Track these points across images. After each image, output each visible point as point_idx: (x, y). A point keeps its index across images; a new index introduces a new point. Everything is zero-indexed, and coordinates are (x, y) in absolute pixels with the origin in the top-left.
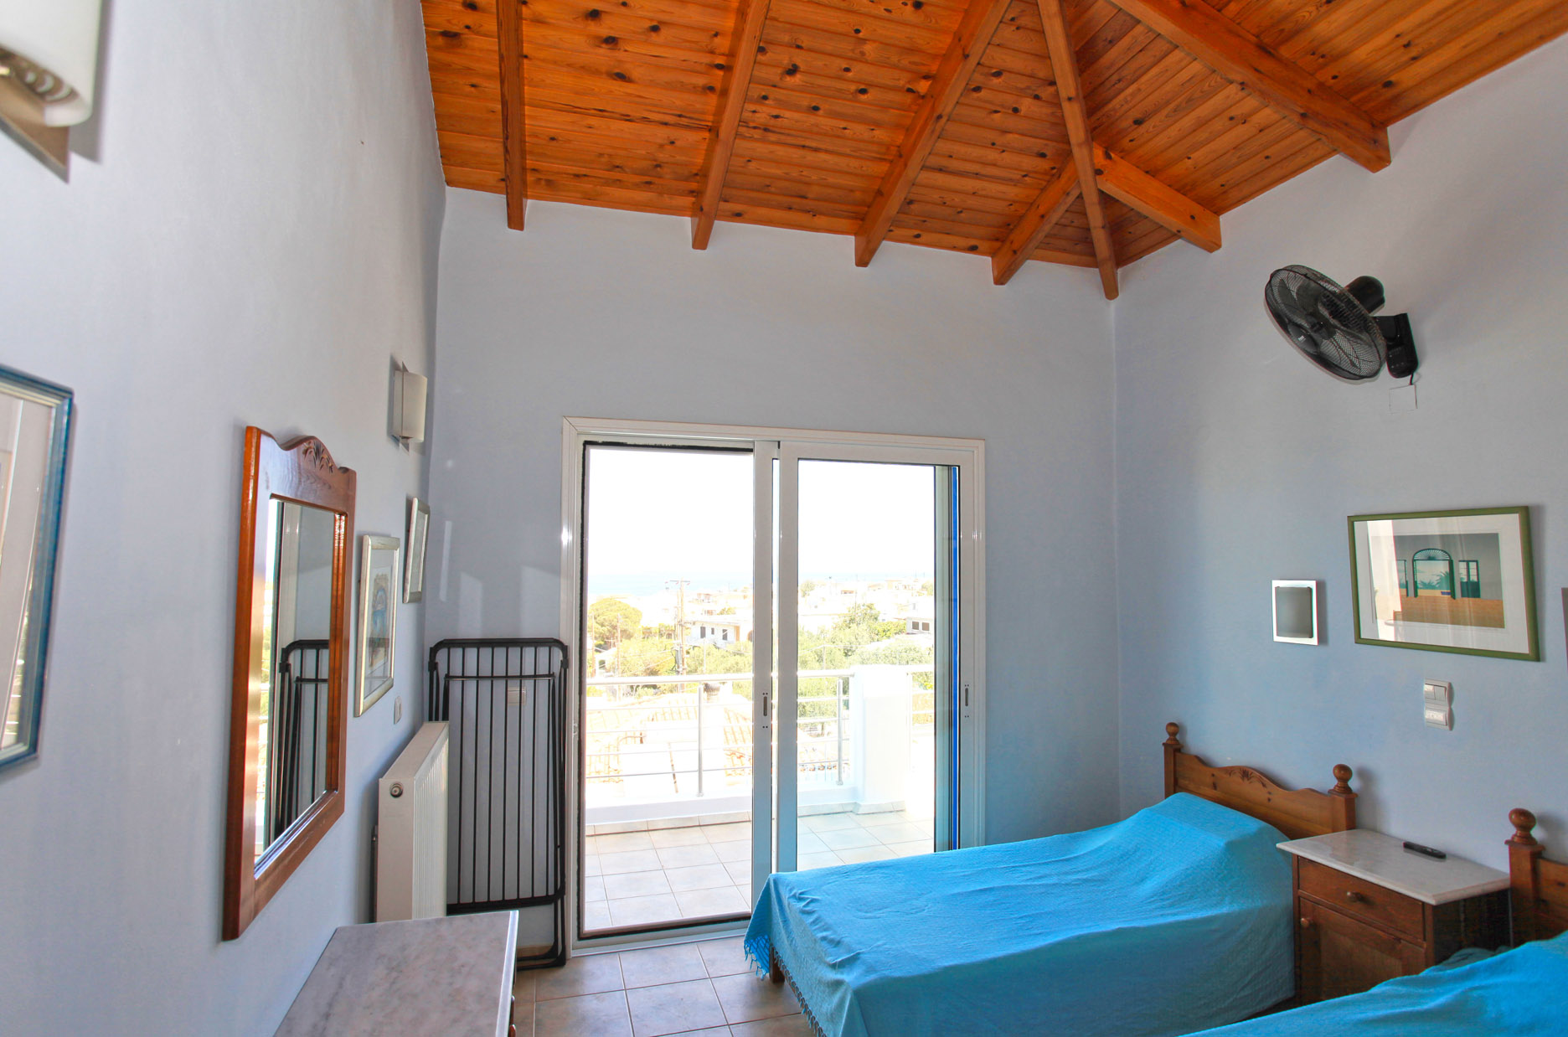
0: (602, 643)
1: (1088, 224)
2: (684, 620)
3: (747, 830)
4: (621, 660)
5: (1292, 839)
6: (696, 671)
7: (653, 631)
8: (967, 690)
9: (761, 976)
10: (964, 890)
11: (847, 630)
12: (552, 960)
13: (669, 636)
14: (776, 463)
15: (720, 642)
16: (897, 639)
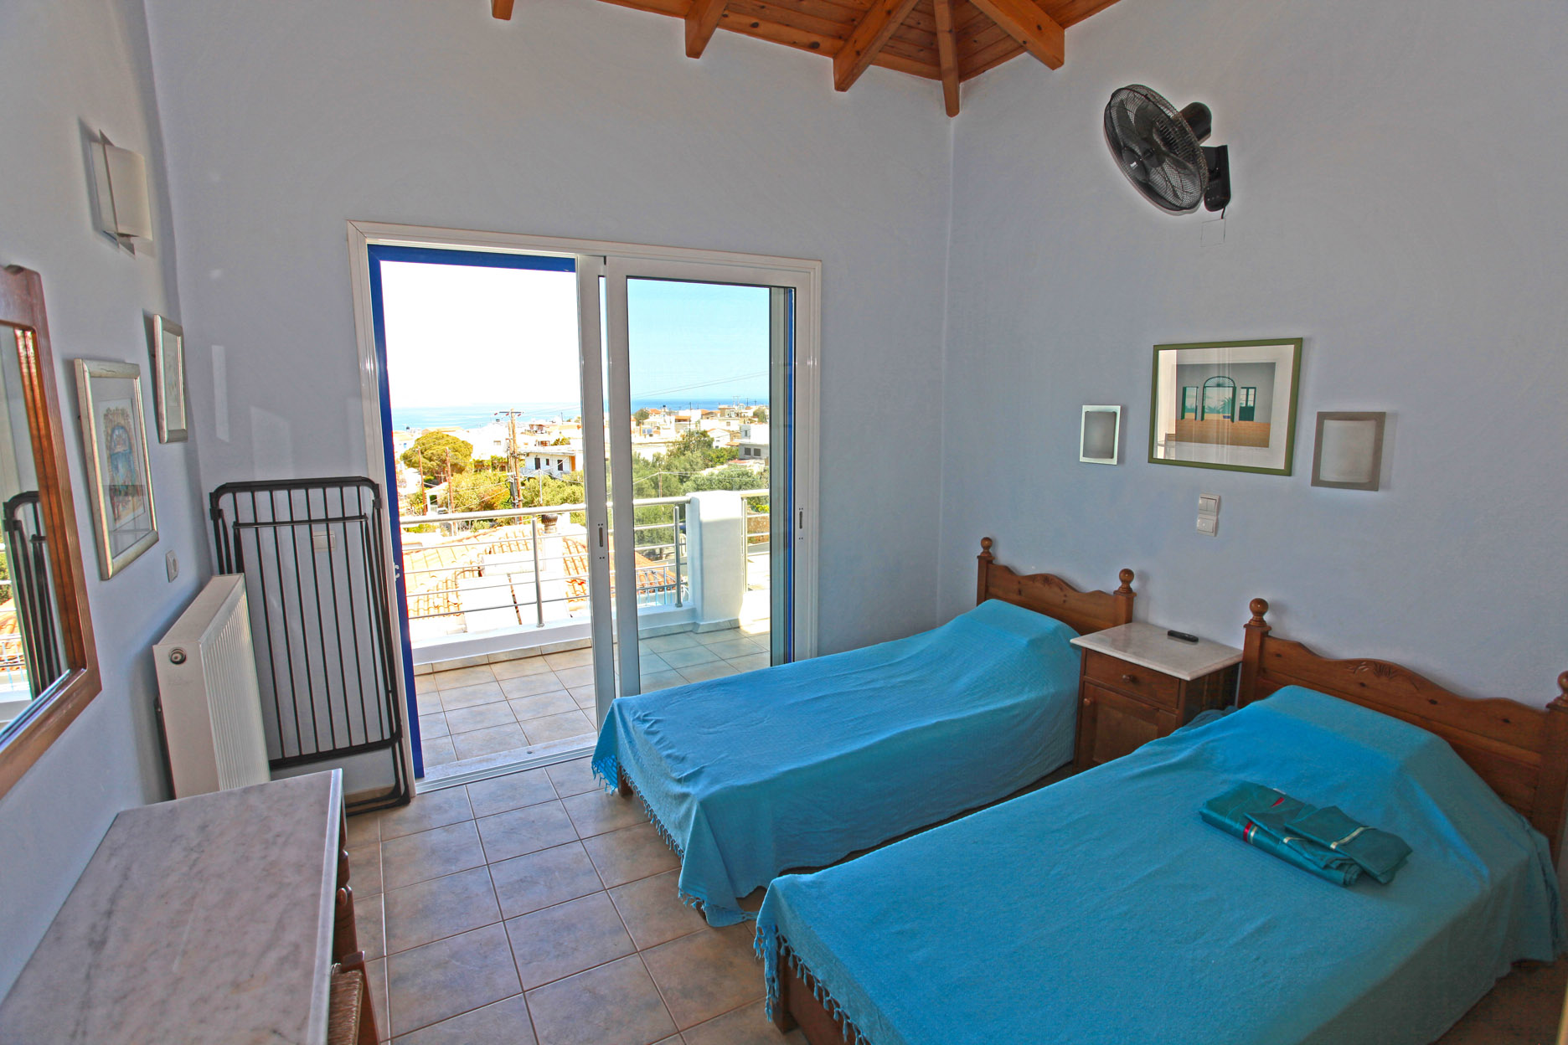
0: (432, 478)
1: (936, 28)
2: (517, 451)
3: (589, 657)
4: (454, 494)
5: (1082, 635)
6: (532, 502)
7: (485, 464)
8: (801, 513)
9: (610, 792)
10: (800, 700)
11: (682, 458)
12: (396, 800)
13: (503, 469)
14: (602, 280)
15: (556, 472)
16: (730, 465)
